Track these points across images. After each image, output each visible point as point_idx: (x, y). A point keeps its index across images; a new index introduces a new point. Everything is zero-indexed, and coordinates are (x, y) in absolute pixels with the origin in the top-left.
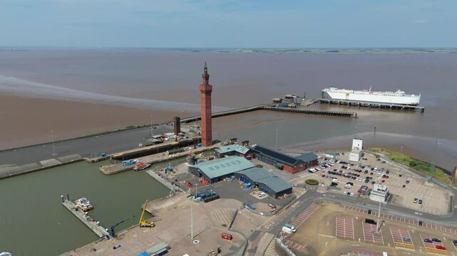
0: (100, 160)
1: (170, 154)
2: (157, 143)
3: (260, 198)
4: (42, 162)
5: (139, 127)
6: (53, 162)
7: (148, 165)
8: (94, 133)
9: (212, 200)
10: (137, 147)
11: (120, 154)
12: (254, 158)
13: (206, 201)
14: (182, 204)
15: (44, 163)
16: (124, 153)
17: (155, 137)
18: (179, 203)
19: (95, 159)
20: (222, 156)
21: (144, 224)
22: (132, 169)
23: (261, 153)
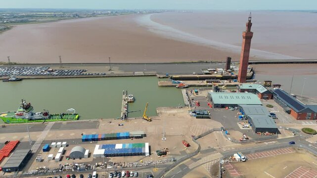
0: (164, 78)
1: (207, 82)
2: (207, 74)
3: (242, 128)
4: (136, 73)
5: (207, 62)
6: (141, 73)
7: (186, 86)
8: (176, 62)
9: (203, 118)
10: (192, 74)
11: (178, 76)
12: (272, 99)
13: (197, 118)
14: (181, 114)
15: (137, 73)
16: (180, 76)
17: (209, 70)
18: (179, 113)
19: (161, 76)
20: (243, 91)
21: (145, 117)
22: (175, 86)
23: (278, 96)
